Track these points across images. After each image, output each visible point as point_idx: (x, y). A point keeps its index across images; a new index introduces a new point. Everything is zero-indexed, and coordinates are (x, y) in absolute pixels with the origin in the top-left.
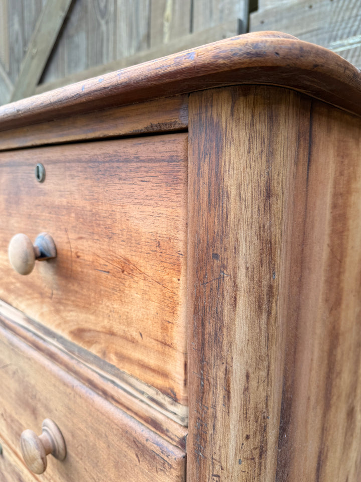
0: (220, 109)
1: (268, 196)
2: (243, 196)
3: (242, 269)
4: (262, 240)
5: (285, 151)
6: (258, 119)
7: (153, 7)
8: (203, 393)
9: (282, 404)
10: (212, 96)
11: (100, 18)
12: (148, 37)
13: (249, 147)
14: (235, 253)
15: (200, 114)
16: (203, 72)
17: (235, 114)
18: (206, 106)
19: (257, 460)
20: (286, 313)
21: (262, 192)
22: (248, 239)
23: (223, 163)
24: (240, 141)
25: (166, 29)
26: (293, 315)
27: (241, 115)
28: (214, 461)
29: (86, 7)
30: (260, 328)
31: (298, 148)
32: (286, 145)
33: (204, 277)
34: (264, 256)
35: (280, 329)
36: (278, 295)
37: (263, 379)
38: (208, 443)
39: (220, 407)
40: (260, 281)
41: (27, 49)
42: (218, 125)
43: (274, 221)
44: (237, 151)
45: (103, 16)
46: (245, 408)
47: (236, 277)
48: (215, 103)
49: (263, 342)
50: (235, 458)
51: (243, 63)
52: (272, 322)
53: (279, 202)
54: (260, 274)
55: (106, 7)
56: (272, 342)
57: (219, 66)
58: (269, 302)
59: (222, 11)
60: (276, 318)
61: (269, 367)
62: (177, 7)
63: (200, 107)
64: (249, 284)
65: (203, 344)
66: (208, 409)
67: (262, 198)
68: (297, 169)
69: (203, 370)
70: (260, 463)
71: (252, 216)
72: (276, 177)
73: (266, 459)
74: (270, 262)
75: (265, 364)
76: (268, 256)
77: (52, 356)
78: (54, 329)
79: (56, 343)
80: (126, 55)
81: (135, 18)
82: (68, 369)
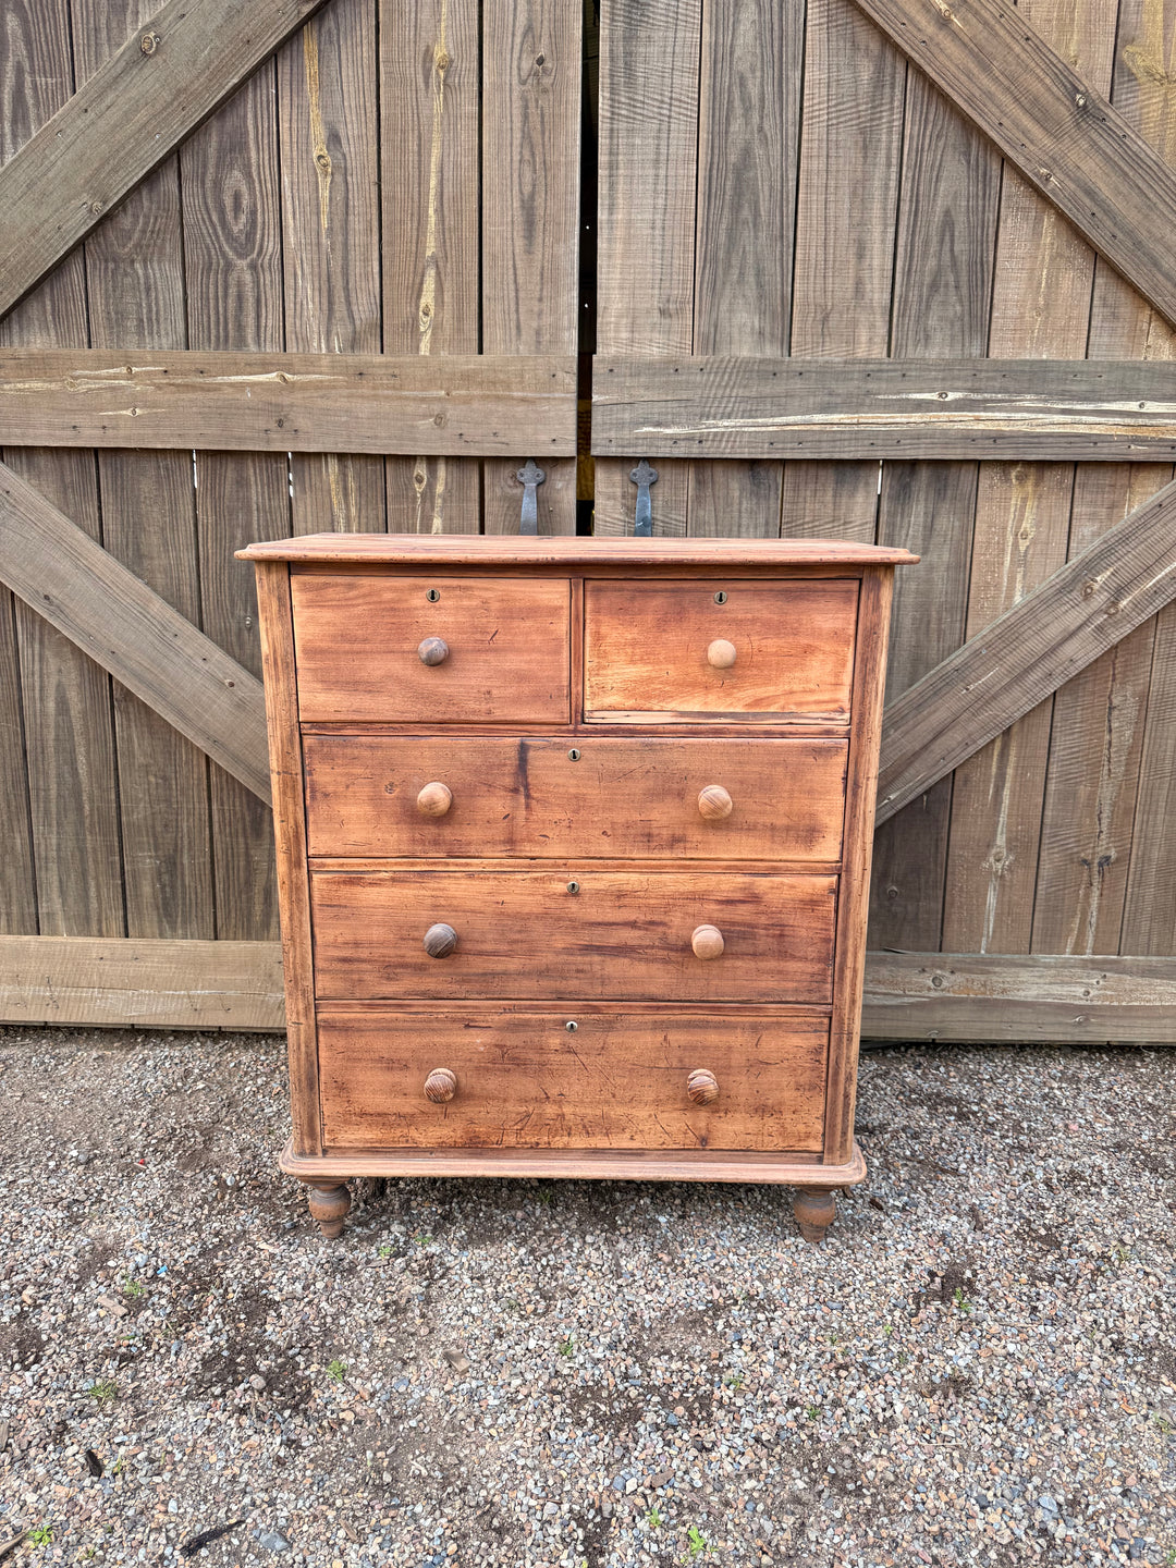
11: (230, 251)
12: (381, 328)
59: (539, 334)
77: (717, 733)
78: (721, 710)
79: (723, 720)
80: (318, 346)
81: (338, 283)
82: (739, 734)
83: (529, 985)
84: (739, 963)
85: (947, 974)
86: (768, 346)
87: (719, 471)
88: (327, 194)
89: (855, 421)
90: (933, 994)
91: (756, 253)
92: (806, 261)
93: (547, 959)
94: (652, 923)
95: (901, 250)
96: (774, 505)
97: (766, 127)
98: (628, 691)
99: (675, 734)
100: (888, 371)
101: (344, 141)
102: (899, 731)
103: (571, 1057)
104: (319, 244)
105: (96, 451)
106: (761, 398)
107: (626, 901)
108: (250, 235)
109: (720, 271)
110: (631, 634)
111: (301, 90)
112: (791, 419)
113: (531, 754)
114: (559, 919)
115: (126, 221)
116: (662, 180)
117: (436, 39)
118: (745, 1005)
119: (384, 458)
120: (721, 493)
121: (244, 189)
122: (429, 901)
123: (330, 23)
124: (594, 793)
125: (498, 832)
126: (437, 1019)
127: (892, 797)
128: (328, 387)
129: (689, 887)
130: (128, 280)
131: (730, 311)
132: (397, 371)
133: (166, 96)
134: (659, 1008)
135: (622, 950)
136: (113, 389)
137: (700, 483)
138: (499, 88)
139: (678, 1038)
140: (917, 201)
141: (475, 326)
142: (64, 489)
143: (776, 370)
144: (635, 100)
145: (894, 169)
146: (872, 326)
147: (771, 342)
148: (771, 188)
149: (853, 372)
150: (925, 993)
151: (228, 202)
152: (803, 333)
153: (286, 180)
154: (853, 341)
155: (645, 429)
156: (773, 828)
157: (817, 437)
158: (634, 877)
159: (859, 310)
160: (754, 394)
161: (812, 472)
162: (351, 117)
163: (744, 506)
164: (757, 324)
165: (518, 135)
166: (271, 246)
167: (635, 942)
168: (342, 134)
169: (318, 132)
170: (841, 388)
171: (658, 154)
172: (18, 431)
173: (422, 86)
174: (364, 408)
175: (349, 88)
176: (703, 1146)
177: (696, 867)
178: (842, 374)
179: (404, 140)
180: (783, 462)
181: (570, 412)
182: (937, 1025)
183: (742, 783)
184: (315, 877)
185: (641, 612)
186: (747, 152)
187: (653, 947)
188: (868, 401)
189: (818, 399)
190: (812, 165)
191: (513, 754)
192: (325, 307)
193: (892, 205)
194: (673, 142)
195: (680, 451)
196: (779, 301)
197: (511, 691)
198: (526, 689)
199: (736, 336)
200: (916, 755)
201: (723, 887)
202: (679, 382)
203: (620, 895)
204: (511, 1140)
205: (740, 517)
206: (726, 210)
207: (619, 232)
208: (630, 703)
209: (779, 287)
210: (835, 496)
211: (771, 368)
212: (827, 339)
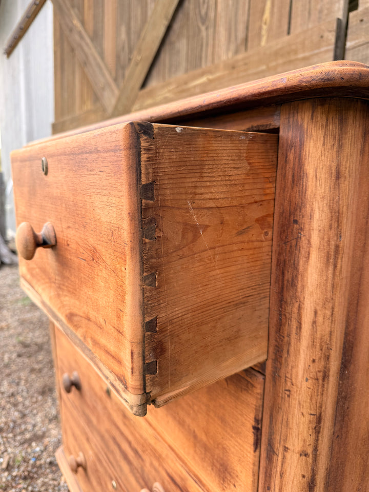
0: (303, 115)
1: (338, 177)
2: (318, 177)
3: (315, 231)
4: (332, 210)
5: (352, 144)
6: (331, 121)
7: (251, 12)
8: (281, 325)
9: (344, 343)
10: (298, 106)
11: (200, 24)
12: (246, 40)
13: (324, 142)
14: (311, 219)
15: (289, 118)
16: (292, 91)
17: (314, 118)
18: (294, 113)
19: (320, 381)
20: (350, 269)
21: (333, 174)
22: (321, 209)
23: (304, 153)
24: (317, 137)
25: (264, 32)
26: (356, 273)
27: (319, 119)
28: (287, 379)
29: (188, 14)
30: (327, 277)
31: (364, 142)
32: (353, 140)
33: (286, 238)
34: (333, 222)
35: (344, 282)
36: (343, 254)
37: (328, 317)
38: (283, 365)
39: (293, 335)
40: (329, 241)
41: (132, 57)
42: (302, 126)
43: (342, 196)
44: (315, 144)
45: (203, 23)
46: (312, 337)
47: (310, 237)
48: (300, 110)
49: (329, 288)
50: (303, 376)
51: (319, 85)
52: (337, 273)
53: (347, 182)
54: (329, 235)
55: (207, 14)
56: (336, 289)
57: (302, 87)
58: (336, 258)
59: (321, 12)
60: (341, 271)
61: (333, 308)
62: (276, 10)
63: (289, 114)
64: (320, 242)
65: (283, 288)
66: (284, 337)
67: (333, 178)
68: (362, 158)
69: (282, 308)
70: (323, 385)
71: (325, 191)
72: (344, 163)
73: (328, 383)
74: (338, 227)
75: (331, 305)
76: (336, 222)
81: (234, 23)
104: (228, 5)
128: (222, 78)
132: (248, 61)
166: (212, 16)
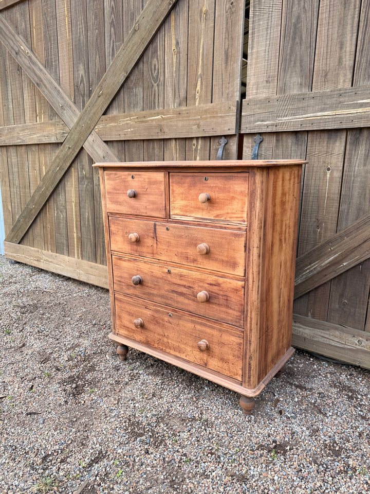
2: (259, 183)
7: (189, 84)
8: (251, 218)
11: (153, 82)
12: (186, 99)
14: (257, 192)
22: (259, 190)
23: (256, 178)
25: (197, 97)
26: (266, 203)
40: (261, 196)
47: (257, 196)
53: (264, 184)
59: (228, 94)
62: (204, 87)
66: (251, 221)
68: (267, 178)
69: (251, 214)
71: (260, 186)
72: (263, 180)
77: (206, 225)
78: (207, 218)
79: (207, 221)
80: (172, 107)
81: (177, 87)
82: (212, 227)
83: (159, 299)
84: (214, 306)
85: (365, 340)
86: (303, 89)
87: (284, 136)
88: (175, 60)
89: (334, 114)
90: (358, 347)
91: (300, 54)
92: (320, 54)
93: (163, 292)
94: (189, 287)
95: (359, 42)
96: (304, 148)
97: (306, 6)
98: (181, 209)
99: (194, 225)
100: (349, 92)
101: (180, 44)
102: (348, 238)
103: (171, 325)
104: (173, 76)
105: (125, 141)
106: (298, 108)
107: (182, 278)
108: (157, 76)
109: (287, 64)
110: (181, 190)
111: (170, 31)
112: (309, 115)
113: (157, 227)
114: (166, 280)
115: (132, 78)
116: (269, 34)
117: (203, 5)
118: (217, 321)
119: (186, 138)
120: (285, 144)
121: (157, 63)
122: (136, 268)
123: (178, 9)
124: (173, 242)
125: (150, 250)
126: (139, 304)
127: (344, 264)
128: (172, 119)
129: (199, 277)
130: (132, 94)
131: (290, 78)
132: (188, 112)
133: (140, 41)
134: (192, 315)
135: (181, 294)
136: (127, 124)
137: (277, 141)
138: (219, 16)
139: (198, 327)
140: (367, 20)
141: (210, 94)
142: (119, 151)
143: (304, 97)
144: (261, 8)
145: (357, 9)
146: (345, 75)
147: (305, 87)
148: (307, 29)
149: (334, 95)
150: (354, 345)
151: (153, 67)
152: (317, 82)
153: (166, 58)
154: (337, 82)
155: (258, 123)
156: (223, 261)
157: (319, 121)
158: (185, 271)
159: (340, 70)
160: (296, 107)
161: (319, 135)
162: (182, 36)
163: (293, 148)
164: (299, 81)
165: (224, 30)
166: (162, 79)
167: (185, 292)
168: (179, 41)
169: (174, 42)
170: (329, 101)
171: (268, 25)
172: (109, 137)
173: (199, 21)
174: (180, 124)
175: (181, 27)
176: (205, 366)
177: (201, 271)
178: (331, 96)
179: (194, 39)
180: (308, 132)
181: (233, 119)
182: (359, 360)
183: (213, 243)
184: (113, 256)
185: (184, 183)
186: (299, 17)
187: (190, 295)
188: (340, 105)
189: (320, 107)
190: (324, 16)
191: (153, 226)
192: (174, 95)
193: (356, 24)
194: (273, 20)
195: (269, 130)
196: (308, 71)
197: (151, 207)
198: (155, 206)
199: (292, 86)
200: (356, 248)
201: (209, 279)
202: (270, 105)
203: (181, 276)
204: (156, 345)
205: (291, 152)
206: (290, 40)
207: (254, 56)
208: (182, 213)
209: (309, 65)
210: (327, 144)
211: (302, 97)
212: (327, 83)
